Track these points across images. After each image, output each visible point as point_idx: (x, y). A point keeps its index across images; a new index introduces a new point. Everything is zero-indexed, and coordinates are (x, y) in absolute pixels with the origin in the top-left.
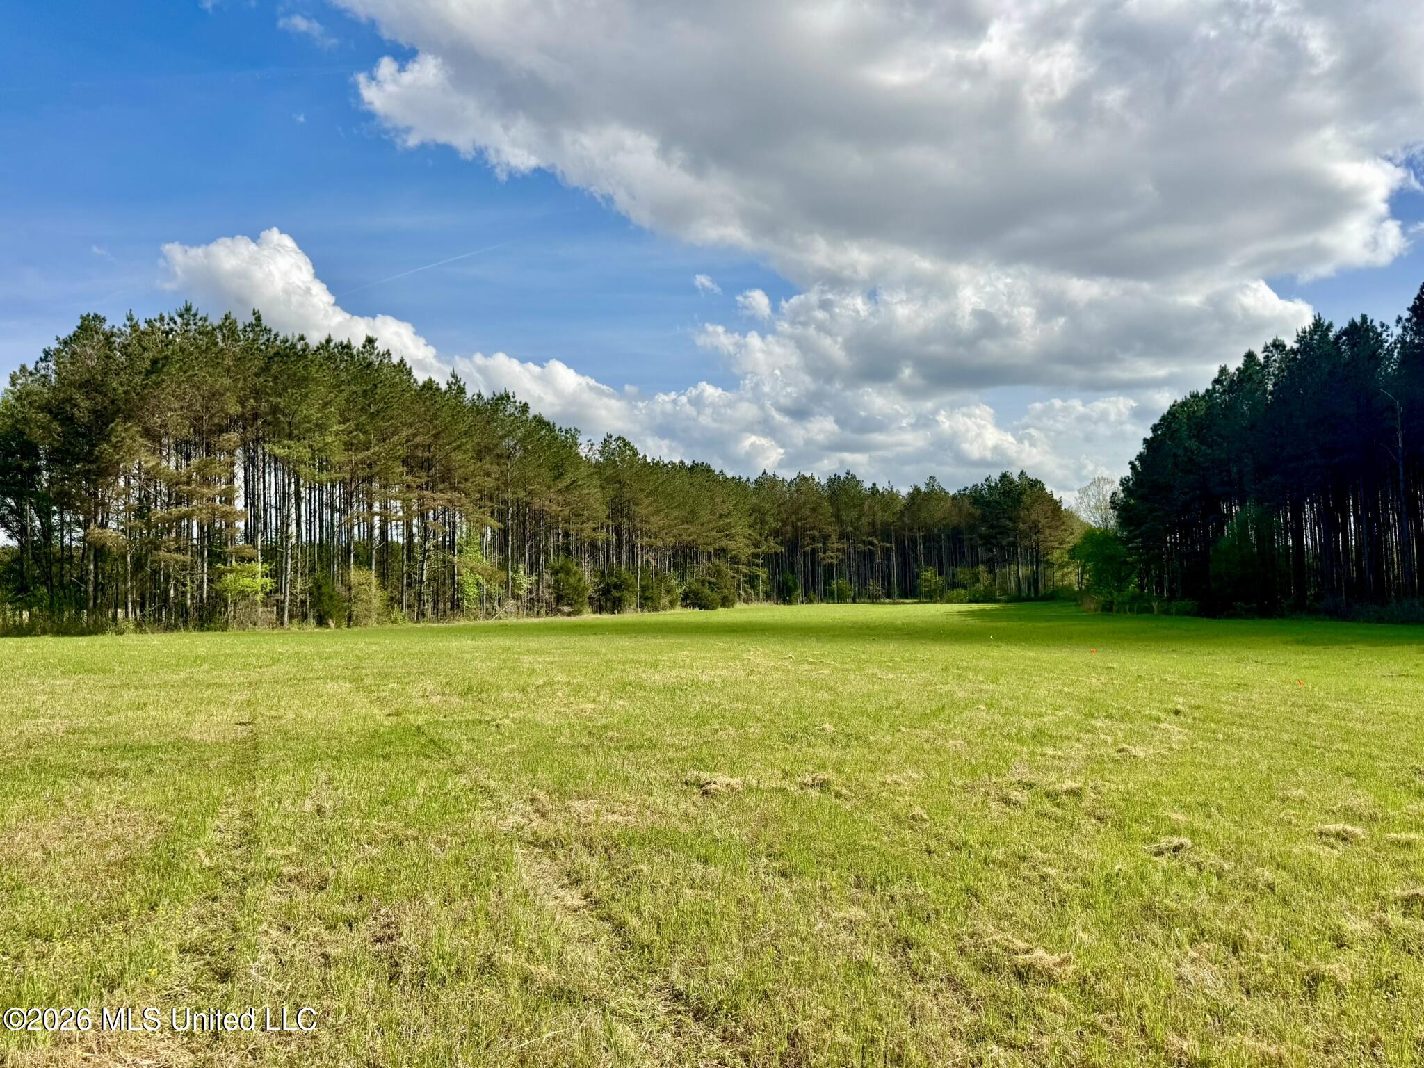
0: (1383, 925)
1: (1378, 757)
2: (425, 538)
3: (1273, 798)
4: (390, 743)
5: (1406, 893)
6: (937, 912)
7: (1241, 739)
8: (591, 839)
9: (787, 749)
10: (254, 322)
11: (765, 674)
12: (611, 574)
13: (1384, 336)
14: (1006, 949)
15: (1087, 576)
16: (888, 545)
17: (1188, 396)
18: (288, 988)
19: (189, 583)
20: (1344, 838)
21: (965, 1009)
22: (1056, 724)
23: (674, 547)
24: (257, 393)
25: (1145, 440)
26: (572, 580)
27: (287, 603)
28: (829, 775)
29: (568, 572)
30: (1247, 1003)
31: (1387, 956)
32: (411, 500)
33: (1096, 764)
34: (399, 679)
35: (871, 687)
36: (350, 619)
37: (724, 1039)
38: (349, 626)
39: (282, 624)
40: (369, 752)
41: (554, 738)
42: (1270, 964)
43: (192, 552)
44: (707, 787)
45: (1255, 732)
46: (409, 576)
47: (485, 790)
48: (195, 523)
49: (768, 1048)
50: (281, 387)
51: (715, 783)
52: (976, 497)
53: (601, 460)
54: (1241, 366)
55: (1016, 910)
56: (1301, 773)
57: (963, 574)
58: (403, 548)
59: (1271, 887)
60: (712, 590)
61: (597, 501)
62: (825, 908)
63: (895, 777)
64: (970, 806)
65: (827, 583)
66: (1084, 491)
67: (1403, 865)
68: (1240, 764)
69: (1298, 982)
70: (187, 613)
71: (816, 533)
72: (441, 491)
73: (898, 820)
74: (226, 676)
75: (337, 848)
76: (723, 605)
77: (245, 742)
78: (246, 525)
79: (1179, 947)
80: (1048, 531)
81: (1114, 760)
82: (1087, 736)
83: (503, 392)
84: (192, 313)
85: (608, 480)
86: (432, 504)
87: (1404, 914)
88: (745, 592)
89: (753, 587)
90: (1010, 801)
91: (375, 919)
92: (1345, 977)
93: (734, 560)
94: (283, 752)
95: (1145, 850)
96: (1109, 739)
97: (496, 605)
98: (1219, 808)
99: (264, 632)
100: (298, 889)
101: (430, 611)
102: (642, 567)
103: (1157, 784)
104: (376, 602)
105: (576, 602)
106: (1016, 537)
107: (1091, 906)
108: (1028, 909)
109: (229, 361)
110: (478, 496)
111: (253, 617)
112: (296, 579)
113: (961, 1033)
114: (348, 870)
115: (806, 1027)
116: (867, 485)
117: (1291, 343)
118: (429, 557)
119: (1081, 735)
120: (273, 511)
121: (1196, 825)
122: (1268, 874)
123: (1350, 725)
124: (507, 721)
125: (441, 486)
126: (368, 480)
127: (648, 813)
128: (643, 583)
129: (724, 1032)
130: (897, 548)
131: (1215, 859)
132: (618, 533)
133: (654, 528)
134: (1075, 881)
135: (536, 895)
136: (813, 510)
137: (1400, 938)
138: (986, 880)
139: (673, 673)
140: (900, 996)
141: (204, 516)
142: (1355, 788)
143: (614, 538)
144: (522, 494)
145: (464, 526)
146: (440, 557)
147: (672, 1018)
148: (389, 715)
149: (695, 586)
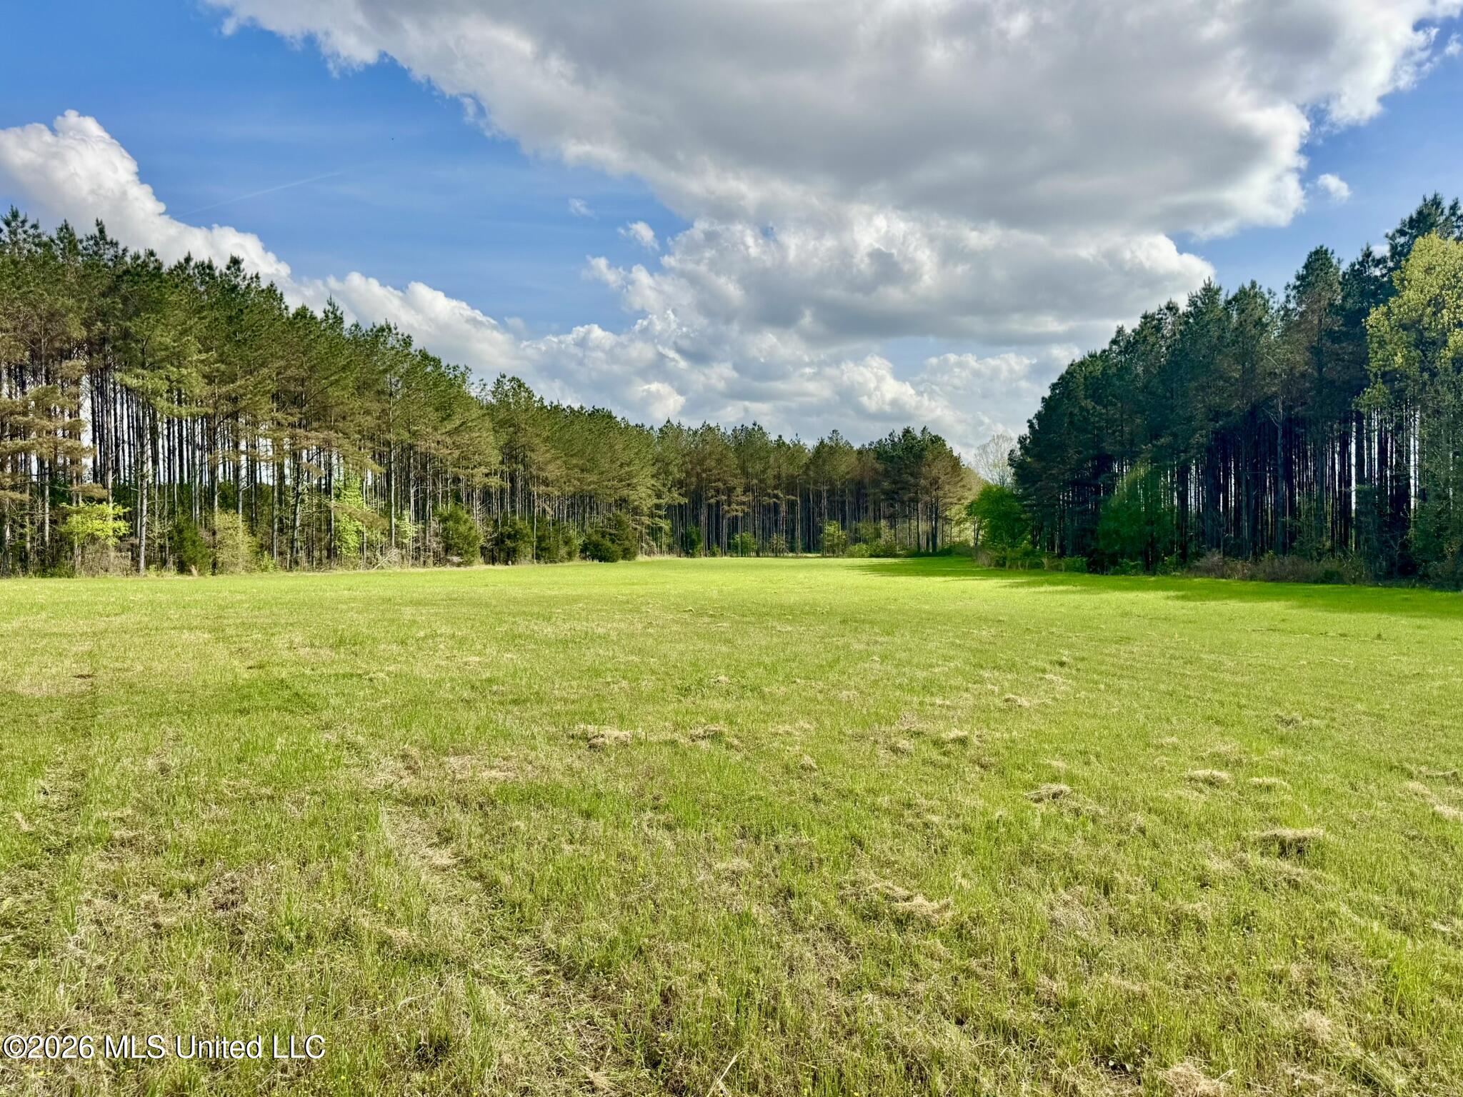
0: (1242, 865)
1: (1245, 706)
2: (297, 480)
3: (1148, 745)
4: (249, 697)
5: (1264, 834)
6: (820, 861)
7: (1121, 689)
8: (466, 795)
9: (680, 701)
10: (97, 234)
11: (663, 627)
12: (504, 524)
13: (1271, 303)
14: (887, 897)
15: (982, 532)
16: (794, 498)
17: (1087, 356)
18: (111, 961)
19: (27, 524)
20: (1211, 782)
21: (843, 959)
22: (946, 675)
23: (573, 496)
24: (103, 315)
25: (1043, 398)
26: (463, 529)
27: (143, 548)
28: (722, 726)
29: (457, 521)
30: (1115, 943)
31: (1245, 895)
32: (282, 439)
33: (981, 713)
34: (263, 629)
35: (769, 639)
36: (214, 565)
37: (594, 997)
38: (213, 574)
39: (138, 570)
40: (224, 707)
41: (432, 693)
42: (1139, 905)
43: (31, 490)
44: (594, 741)
45: (1135, 683)
46: (281, 521)
47: (352, 746)
48: (34, 458)
49: (640, 1006)
50: (131, 309)
51: (602, 736)
52: (880, 452)
53: (494, 401)
54: (1138, 327)
55: (898, 857)
56: (1175, 722)
57: (865, 528)
58: (273, 490)
59: (1142, 831)
60: (613, 542)
61: (488, 445)
62: (708, 860)
63: (788, 727)
64: (859, 755)
65: (730, 536)
66: (984, 448)
67: (1262, 807)
68: (1119, 713)
69: (1163, 921)
70: (26, 556)
71: (720, 485)
72: (316, 430)
73: (787, 769)
74: (67, 625)
75: (179, 810)
76: (624, 557)
77: (83, 696)
78: (95, 462)
79: (1054, 891)
80: (947, 487)
81: (1001, 710)
82: (975, 686)
83: (383, 323)
84: (20, 219)
85: (502, 424)
86: (305, 443)
87: (1262, 854)
88: (648, 544)
89: (655, 540)
90: (898, 749)
91: (218, 884)
92: (1207, 916)
93: (636, 511)
94: (126, 707)
95: (1026, 797)
96: (996, 689)
97: (378, 554)
98: (1098, 756)
99: (117, 578)
100: (131, 853)
101: (304, 559)
102: (538, 516)
103: (1038, 733)
104: (244, 549)
105: (466, 552)
106: (916, 493)
107: (971, 852)
108: (911, 855)
109: (70, 278)
110: (357, 436)
111: (104, 563)
112: (153, 522)
113: (838, 983)
114: (190, 833)
115: (680, 982)
116: (773, 437)
117: (1183, 306)
118: (303, 501)
119: (970, 685)
120: (126, 446)
121: (1075, 771)
122: (1140, 818)
123: (1222, 676)
124: (382, 675)
125: (315, 424)
126: (234, 415)
127: (530, 768)
128: (539, 534)
129: (595, 990)
130: (802, 502)
131: (1091, 806)
132: (513, 480)
133: (551, 477)
134: (957, 828)
135: (400, 855)
136: (719, 461)
137: (1257, 877)
138: (871, 828)
139: (567, 626)
140: (780, 947)
141: (44, 451)
142: (1223, 735)
143: (508, 485)
144: (406, 435)
145: (342, 468)
146: (315, 501)
147: (540, 978)
148: (251, 668)
149: (594, 538)
